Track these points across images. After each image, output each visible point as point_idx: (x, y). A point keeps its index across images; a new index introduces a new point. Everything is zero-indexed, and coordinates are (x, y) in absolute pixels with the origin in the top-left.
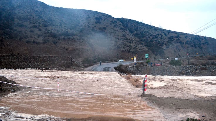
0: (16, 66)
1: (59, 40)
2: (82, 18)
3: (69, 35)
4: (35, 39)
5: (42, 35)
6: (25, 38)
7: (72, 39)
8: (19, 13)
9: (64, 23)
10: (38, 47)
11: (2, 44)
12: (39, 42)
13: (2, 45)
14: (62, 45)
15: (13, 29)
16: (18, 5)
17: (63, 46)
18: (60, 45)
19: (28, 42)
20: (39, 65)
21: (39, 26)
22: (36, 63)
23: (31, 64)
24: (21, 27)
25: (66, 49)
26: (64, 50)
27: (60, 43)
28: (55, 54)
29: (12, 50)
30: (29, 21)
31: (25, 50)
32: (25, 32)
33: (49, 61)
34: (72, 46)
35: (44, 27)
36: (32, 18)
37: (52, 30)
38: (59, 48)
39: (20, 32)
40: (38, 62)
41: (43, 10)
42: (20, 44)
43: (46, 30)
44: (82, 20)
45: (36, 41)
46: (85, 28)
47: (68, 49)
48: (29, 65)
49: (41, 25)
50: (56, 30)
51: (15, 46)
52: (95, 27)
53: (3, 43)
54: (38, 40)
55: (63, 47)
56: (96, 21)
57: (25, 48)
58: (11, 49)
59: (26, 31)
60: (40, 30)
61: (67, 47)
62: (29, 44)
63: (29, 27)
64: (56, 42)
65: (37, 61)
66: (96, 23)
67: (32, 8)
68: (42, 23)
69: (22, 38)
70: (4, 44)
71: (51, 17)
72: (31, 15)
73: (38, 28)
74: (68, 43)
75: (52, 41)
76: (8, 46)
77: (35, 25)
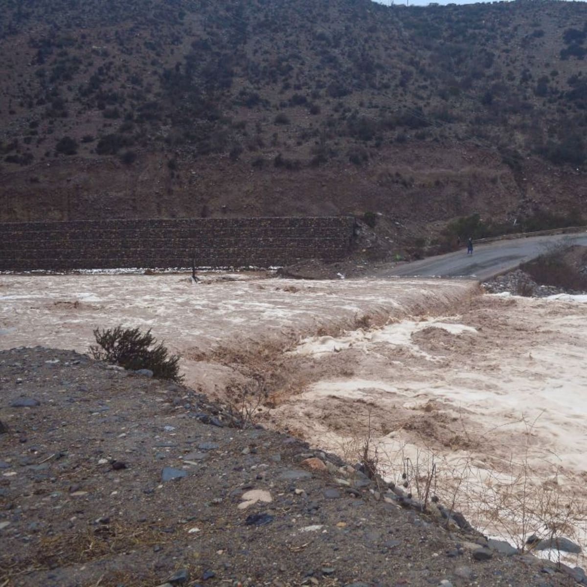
0: (169, 258)
1: (377, 146)
2: (506, 42)
3: (424, 124)
4: (288, 148)
5: (315, 133)
6: (252, 149)
7: (436, 140)
8: (256, 51)
9: (422, 72)
10: (293, 181)
11: (172, 175)
12: (298, 163)
13: (174, 180)
14: (390, 166)
15: (217, 118)
16: (263, 19)
17: (393, 169)
18: (384, 166)
19: (259, 164)
20: (238, 255)
21: (315, 96)
22: (230, 245)
23: (212, 250)
24: (250, 108)
25: (404, 184)
26: (396, 186)
27: (384, 159)
28: (355, 204)
29: (205, 197)
30: (284, 81)
31: (247, 194)
32: (258, 126)
33: (271, 239)
34: (432, 167)
35: (331, 100)
36: (296, 66)
37: (362, 109)
38: (375, 178)
39: (242, 126)
40: (236, 244)
41: (347, 28)
42: (230, 171)
43: (336, 110)
44: (504, 51)
45: (287, 156)
46: (509, 83)
47: (412, 180)
48: (208, 255)
49: (322, 92)
50: (376, 107)
51: (216, 182)
52: (554, 74)
53: (176, 173)
54: (295, 152)
55: (393, 173)
56: (566, 47)
57: (248, 187)
58: (202, 194)
59: (264, 120)
60: (315, 111)
61: (407, 172)
62: (261, 169)
63: (278, 103)
64: (365, 158)
65: (232, 239)
66: (564, 55)
67: (309, 24)
68: (328, 84)
69: (241, 151)
70: (178, 177)
71: (372, 52)
72: (296, 57)
73: (308, 105)
74: (418, 158)
75: (347, 155)
76: (190, 182)
77: (302, 92)
